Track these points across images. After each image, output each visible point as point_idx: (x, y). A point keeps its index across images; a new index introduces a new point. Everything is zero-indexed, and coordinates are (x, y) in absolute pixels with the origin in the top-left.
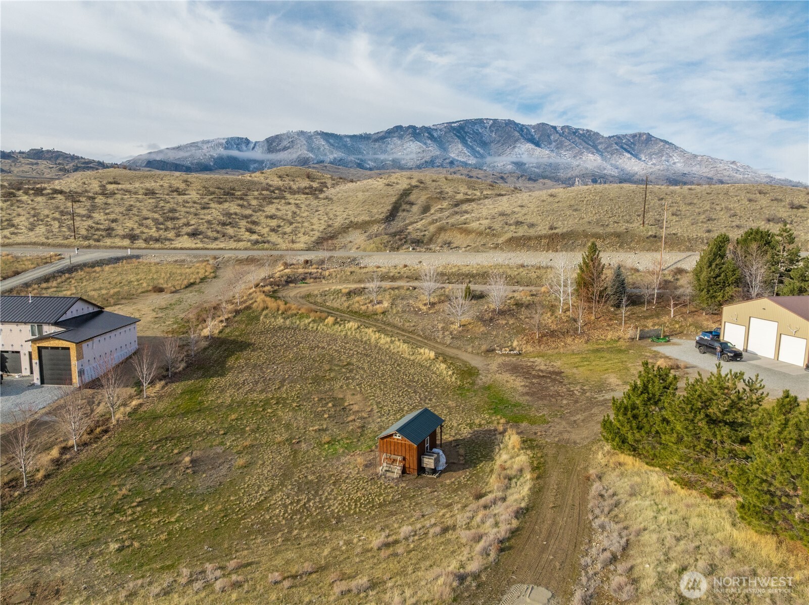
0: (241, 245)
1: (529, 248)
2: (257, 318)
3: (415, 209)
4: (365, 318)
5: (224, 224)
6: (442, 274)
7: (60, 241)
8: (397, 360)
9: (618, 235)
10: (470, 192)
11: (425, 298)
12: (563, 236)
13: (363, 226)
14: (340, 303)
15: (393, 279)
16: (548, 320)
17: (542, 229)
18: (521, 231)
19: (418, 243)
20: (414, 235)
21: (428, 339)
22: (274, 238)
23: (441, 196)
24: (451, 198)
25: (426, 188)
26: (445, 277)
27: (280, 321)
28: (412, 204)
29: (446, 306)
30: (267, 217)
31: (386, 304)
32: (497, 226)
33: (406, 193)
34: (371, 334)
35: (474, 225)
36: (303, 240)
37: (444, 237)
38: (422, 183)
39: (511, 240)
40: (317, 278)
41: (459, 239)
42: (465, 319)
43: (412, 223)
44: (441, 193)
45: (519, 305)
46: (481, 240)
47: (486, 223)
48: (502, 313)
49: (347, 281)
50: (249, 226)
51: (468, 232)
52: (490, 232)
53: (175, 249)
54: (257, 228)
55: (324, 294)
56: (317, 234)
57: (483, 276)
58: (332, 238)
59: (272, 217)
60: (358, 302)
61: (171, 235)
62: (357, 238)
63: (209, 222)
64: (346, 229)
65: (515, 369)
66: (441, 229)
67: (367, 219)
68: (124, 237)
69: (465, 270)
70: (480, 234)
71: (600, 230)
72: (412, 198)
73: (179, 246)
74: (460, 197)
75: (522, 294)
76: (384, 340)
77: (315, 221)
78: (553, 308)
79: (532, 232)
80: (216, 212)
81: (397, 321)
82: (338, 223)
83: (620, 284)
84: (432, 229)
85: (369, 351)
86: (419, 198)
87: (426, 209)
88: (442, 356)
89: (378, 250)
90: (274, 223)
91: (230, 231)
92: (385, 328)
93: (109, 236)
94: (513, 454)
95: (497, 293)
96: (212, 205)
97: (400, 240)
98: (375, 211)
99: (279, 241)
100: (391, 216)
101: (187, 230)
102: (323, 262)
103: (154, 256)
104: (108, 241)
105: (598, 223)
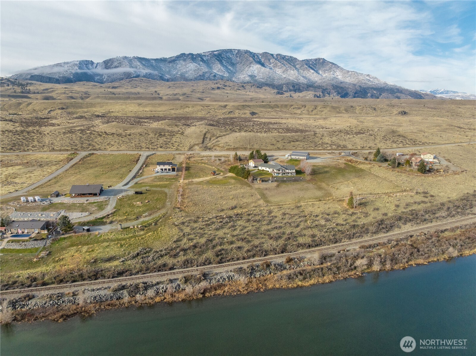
0: (173, 149)
1: (229, 151)
2: (189, 164)
3: (208, 139)
4: (205, 163)
5: (166, 144)
6: (215, 156)
7: (131, 149)
8: (210, 168)
9: (245, 148)
10: (220, 133)
11: (213, 160)
12: (236, 148)
13: (198, 144)
14: (200, 161)
15: (207, 157)
16: (229, 163)
17: (232, 147)
18: (229, 147)
19: (210, 149)
20: (209, 147)
21: (214, 166)
22: (179, 148)
23: (213, 135)
24: (216, 136)
25: (209, 132)
26: (215, 157)
27: (193, 164)
28: (207, 138)
29: (216, 162)
30: (174, 142)
31: (207, 161)
32: (225, 146)
33: (205, 134)
34: (206, 165)
35: (220, 145)
36: (186, 149)
37: (215, 148)
38: (208, 130)
39: (227, 149)
40: (194, 157)
41: (218, 148)
42: (218, 163)
43: (208, 144)
44: (213, 134)
45: (226, 161)
46: (222, 149)
47: (222, 144)
48: (223, 162)
49: (199, 157)
50: (172, 144)
51: (219, 147)
52: (223, 147)
54: (174, 145)
55: (197, 160)
56: (189, 147)
57: (221, 156)
58: (192, 148)
59: (176, 142)
60: (202, 161)
61: (156, 147)
62: (197, 147)
63: (162, 143)
64: (195, 145)
65: (224, 169)
66: (214, 146)
68: (146, 148)
69: (219, 155)
70: (221, 147)
71: (242, 147)
73: (160, 150)
74: (218, 135)
75: (227, 159)
76: (208, 166)
77: (186, 143)
78: (230, 161)
79: (231, 147)
80: (161, 140)
82: (192, 143)
83: (240, 157)
84: (212, 146)
85: (206, 167)
86: (208, 136)
87: (210, 139)
88: (215, 168)
89: (202, 151)
90: (177, 143)
91: (168, 146)
92: (208, 165)
93: (142, 148)
94: (222, 174)
95: (223, 159)
96: (159, 138)
97: (206, 148)
98: (199, 140)
99: (181, 149)
100: (203, 142)
101: (159, 146)
102: (193, 154)
103: (158, 153)
104: (144, 149)
105: (242, 145)
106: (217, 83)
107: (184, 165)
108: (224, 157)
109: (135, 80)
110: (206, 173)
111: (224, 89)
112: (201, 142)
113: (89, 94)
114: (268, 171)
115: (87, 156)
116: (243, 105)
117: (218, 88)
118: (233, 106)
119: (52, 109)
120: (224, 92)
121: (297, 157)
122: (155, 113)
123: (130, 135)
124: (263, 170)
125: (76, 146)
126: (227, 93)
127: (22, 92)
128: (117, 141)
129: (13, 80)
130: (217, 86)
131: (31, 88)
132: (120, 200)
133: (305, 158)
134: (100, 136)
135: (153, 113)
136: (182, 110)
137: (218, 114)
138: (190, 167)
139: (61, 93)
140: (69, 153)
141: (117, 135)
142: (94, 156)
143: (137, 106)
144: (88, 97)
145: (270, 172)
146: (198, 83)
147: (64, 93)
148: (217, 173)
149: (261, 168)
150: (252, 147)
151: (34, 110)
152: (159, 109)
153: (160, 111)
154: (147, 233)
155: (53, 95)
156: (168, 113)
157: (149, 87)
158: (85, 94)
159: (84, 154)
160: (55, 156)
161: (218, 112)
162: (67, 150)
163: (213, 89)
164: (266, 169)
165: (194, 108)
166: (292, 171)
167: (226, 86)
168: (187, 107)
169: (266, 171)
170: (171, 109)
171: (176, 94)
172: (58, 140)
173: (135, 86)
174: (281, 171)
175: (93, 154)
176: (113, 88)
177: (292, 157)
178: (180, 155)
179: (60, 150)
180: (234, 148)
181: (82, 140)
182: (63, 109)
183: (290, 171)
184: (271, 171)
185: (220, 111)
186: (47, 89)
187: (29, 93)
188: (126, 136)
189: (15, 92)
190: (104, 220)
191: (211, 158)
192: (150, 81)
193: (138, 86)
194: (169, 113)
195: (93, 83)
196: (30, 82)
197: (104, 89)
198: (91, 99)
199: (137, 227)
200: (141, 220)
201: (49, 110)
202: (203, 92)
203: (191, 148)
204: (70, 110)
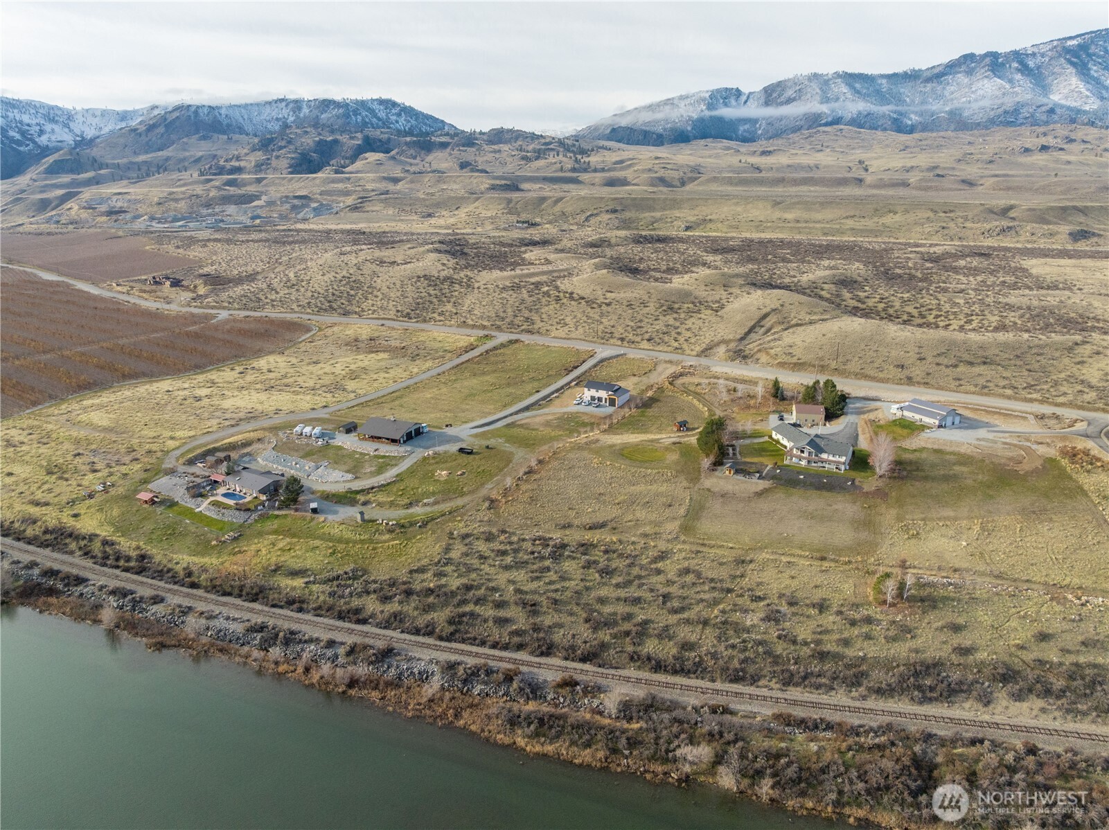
0: (668, 349)
2: (664, 391)
3: (763, 330)
4: (697, 395)
5: (664, 333)
7: (590, 339)
9: (823, 367)
10: (805, 317)
11: (722, 389)
12: (800, 364)
13: (728, 342)
14: (692, 388)
15: (718, 379)
17: (795, 359)
18: (786, 359)
19: (744, 358)
20: (746, 353)
21: (711, 404)
22: (684, 345)
23: (783, 321)
24: (788, 322)
25: (780, 312)
27: (669, 394)
28: (762, 327)
30: (686, 329)
31: (707, 390)
32: (780, 354)
33: (765, 316)
35: (774, 350)
36: (696, 350)
37: (758, 355)
38: (781, 306)
40: (690, 375)
41: (762, 358)
42: (726, 399)
43: (751, 343)
44: (785, 318)
45: (747, 395)
46: (768, 361)
47: (779, 349)
49: (699, 377)
50: (676, 335)
51: (768, 354)
52: (775, 357)
53: (640, 349)
54: (679, 338)
55: (689, 383)
56: (704, 347)
57: (745, 381)
58: (708, 349)
59: (689, 330)
60: (698, 388)
61: (638, 339)
62: (721, 349)
63: (657, 331)
64: (722, 342)
66: (760, 351)
67: (732, 337)
68: (619, 339)
69: (743, 378)
70: (772, 356)
71: (817, 363)
72: (767, 320)
73: (642, 347)
74: (793, 322)
75: (750, 390)
76: (697, 403)
77: (708, 335)
78: (757, 399)
80: (662, 323)
81: (705, 396)
82: (718, 338)
83: (782, 392)
84: (758, 349)
86: (770, 321)
87: (769, 330)
90: (688, 334)
91: (666, 338)
92: (700, 399)
93: (612, 337)
95: (742, 390)
96: (660, 317)
97: (739, 355)
98: (739, 331)
99: (686, 348)
100: (742, 339)
101: (647, 336)
102: (698, 366)
103: (633, 354)
104: (612, 341)
106: (1045, 134)
107: (650, 394)
109: (824, 132)
111: (1061, 149)
112: (738, 337)
113: (702, 170)
115: (503, 346)
116: (1064, 209)
117: (1044, 148)
118: (1030, 210)
119: (595, 212)
120: (1057, 161)
121: (917, 417)
122: (804, 225)
123: (608, 305)
124: (778, 441)
125: (503, 319)
126: (1069, 162)
127: (574, 170)
128: (579, 316)
129: (570, 142)
130: (1043, 141)
131: (594, 159)
132: (425, 459)
133: (937, 423)
134: (558, 299)
135: (800, 225)
136: (876, 219)
137: (969, 233)
138: (658, 401)
139: (644, 171)
140: (482, 333)
141: (587, 302)
142: (517, 345)
143: (769, 207)
144: (696, 179)
146: (987, 135)
147: (650, 170)
149: (776, 435)
150: (842, 367)
151: (564, 214)
152: (819, 216)
153: (819, 222)
154: (394, 539)
155: (628, 174)
156: (835, 226)
157: (853, 149)
158: (691, 172)
159: (502, 338)
160: (458, 337)
161: (972, 229)
162: (484, 327)
163: (1027, 150)
164: (783, 439)
165: (907, 216)
166: (837, 458)
167: (1071, 141)
168: (890, 212)
169: (782, 445)
170: (847, 217)
171: (912, 167)
172: (484, 303)
173: (819, 147)
174: (805, 455)
175: (517, 341)
176: (764, 153)
177: (905, 413)
178: (668, 365)
179: (474, 327)
180: (795, 364)
181: (522, 307)
182: (614, 211)
183: (831, 458)
184: (790, 447)
185: (979, 225)
186: (622, 162)
187: (585, 170)
188: (600, 306)
189: (561, 170)
190: (358, 497)
191: (724, 382)
192: (860, 133)
193: (827, 147)
194: (838, 226)
195: (726, 143)
196: (602, 143)
197: (739, 158)
198: (698, 185)
199: (387, 524)
200: (411, 511)
201: (589, 214)
202: (991, 162)
203: (706, 352)
204: (627, 215)
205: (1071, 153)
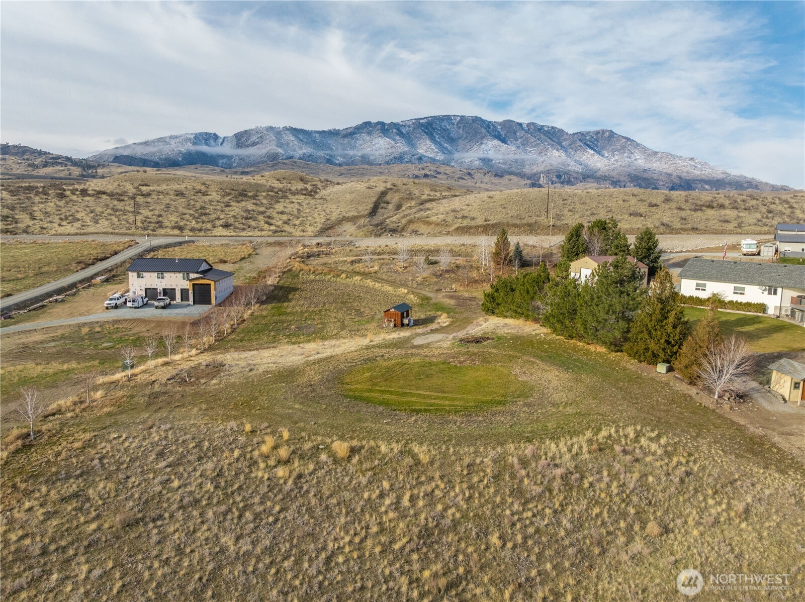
0: (264, 233)
1: (470, 234)
2: (297, 276)
3: (390, 206)
4: (365, 275)
5: (247, 218)
6: (412, 251)
7: (123, 230)
8: (386, 295)
9: (529, 225)
10: (432, 193)
11: (401, 264)
12: (493, 225)
13: (353, 219)
14: (347, 267)
15: (379, 254)
16: (475, 275)
17: (480, 221)
18: (465, 223)
19: (394, 231)
20: (391, 226)
21: (404, 285)
22: (287, 228)
23: (410, 197)
24: (418, 198)
25: (398, 191)
26: (413, 252)
27: (312, 277)
28: (388, 203)
29: (414, 268)
30: (278, 213)
31: (376, 268)
32: (449, 219)
33: (384, 194)
34: (369, 283)
35: (434, 219)
36: (310, 230)
37: (412, 227)
38: (395, 186)
39: (458, 229)
40: (327, 254)
41: (423, 228)
42: (425, 275)
43: (389, 217)
44: (410, 194)
45: (458, 267)
46: (438, 229)
47: (441, 217)
48: (447, 271)
49: (347, 255)
50: (266, 219)
51: (429, 223)
52: (444, 223)
53: (215, 236)
54: (273, 221)
55: (335, 263)
56: (320, 226)
57: (437, 251)
58: (330, 228)
59: (282, 213)
60: (358, 267)
62: (349, 228)
63: (234, 217)
64: (343, 220)
65: (451, 297)
66: (410, 222)
67: (356, 214)
68: (173, 228)
69: (426, 248)
70: (438, 224)
71: (518, 222)
72: (388, 197)
73: (218, 234)
74: (424, 197)
75: (460, 261)
76: (377, 285)
77: (316, 215)
78: (478, 268)
79: (473, 223)
80: (236, 209)
81: (384, 277)
82: (334, 217)
83: (518, 252)
84: (404, 221)
85: (368, 290)
86: (394, 198)
87: (399, 207)
88: (410, 292)
89: (366, 236)
90: (284, 217)
91: (253, 223)
92: (377, 279)
93: (161, 227)
94: (444, 320)
95: (445, 260)
96: (232, 204)
97: (381, 229)
98: (361, 208)
99: (292, 230)
100: (373, 213)
101: (220, 223)
102: (329, 244)
103: (206, 241)
104: (162, 231)
105: (518, 217)
106: (423, 169)
107: (271, 281)
108: (453, 253)
110: (359, 313)
111: (435, 177)
112: (367, 212)
114: (762, 308)
117: (426, 176)
124: (717, 301)
130: (423, 172)
131: (101, 171)
138: (295, 289)
141: (111, 196)
145: (771, 311)
146: (390, 168)
148: (416, 315)
149: (699, 288)
150: (559, 223)
163: (417, 176)
164: (739, 291)
167: (439, 173)
169: (748, 306)
176: (243, 173)
177: (785, 247)
178: (277, 248)
180: (485, 227)
184: (787, 304)
191: (394, 256)
196: (107, 163)
205: (440, 179)
